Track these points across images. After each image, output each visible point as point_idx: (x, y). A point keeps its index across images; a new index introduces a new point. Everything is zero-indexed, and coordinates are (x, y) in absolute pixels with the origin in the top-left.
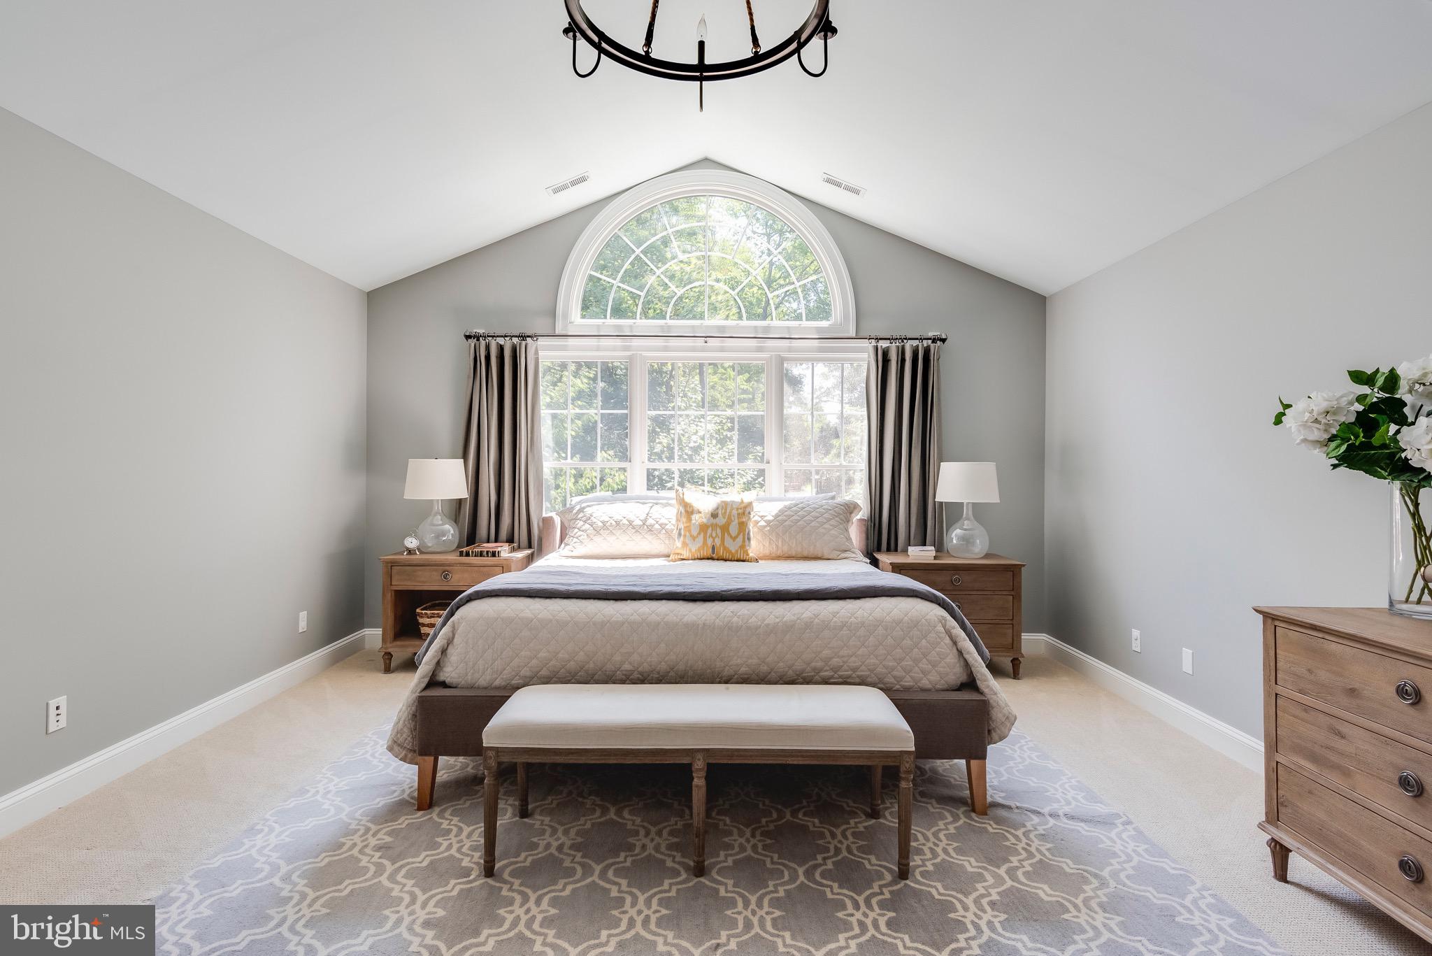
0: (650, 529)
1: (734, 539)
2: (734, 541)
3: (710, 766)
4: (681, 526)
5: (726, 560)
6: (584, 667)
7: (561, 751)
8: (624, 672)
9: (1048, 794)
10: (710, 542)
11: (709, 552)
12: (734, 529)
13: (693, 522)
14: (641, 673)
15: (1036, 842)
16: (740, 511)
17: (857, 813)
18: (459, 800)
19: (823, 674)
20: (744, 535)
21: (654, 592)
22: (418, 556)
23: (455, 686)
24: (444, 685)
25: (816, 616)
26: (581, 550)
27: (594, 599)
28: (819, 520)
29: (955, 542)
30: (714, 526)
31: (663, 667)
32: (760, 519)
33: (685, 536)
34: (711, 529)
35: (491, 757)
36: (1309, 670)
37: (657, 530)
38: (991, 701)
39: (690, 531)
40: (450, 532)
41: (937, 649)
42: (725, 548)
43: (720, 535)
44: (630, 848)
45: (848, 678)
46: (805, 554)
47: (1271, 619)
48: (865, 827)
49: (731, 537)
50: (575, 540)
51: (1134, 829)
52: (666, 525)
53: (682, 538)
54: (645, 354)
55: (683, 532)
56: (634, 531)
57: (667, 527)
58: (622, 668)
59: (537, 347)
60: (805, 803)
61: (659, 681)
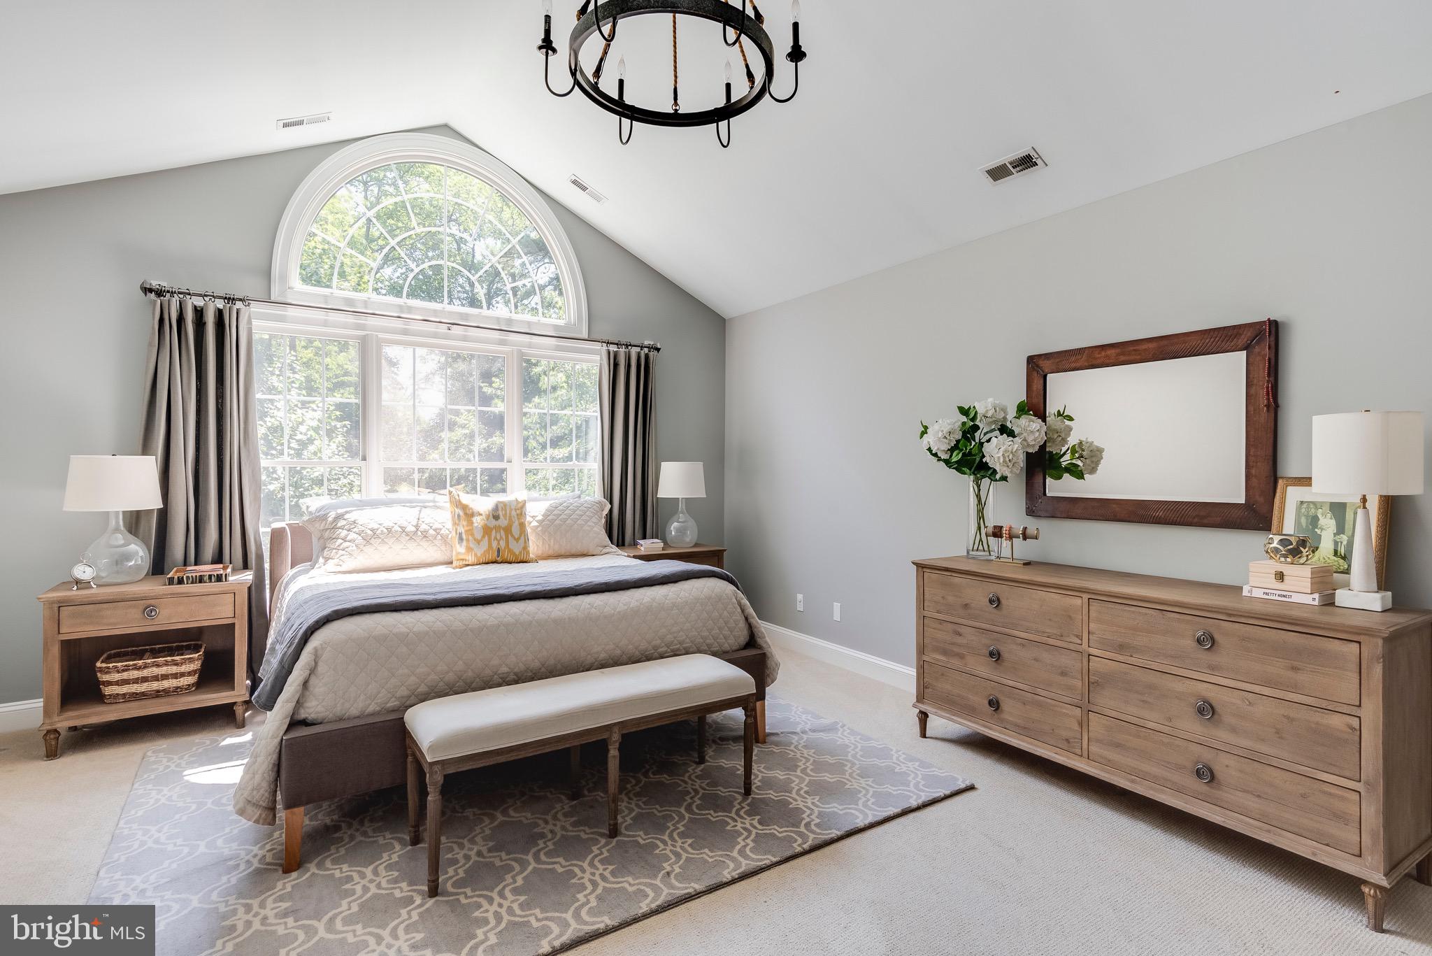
0: (425, 535)
1: (517, 540)
2: (517, 542)
3: (623, 736)
4: (461, 529)
5: (510, 563)
6: (462, 676)
7: (500, 751)
8: (501, 676)
9: (792, 720)
10: (495, 544)
11: (491, 557)
12: (515, 530)
13: (476, 525)
14: (516, 674)
15: (805, 752)
16: (518, 512)
17: (688, 764)
18: (329, 850)
19: (660, 650)
20: (525, 536)
21: (518, 592)
22: (95, 590)
23: (319, 721)
24: (305, 723)
25: (653, 600)
26: (350, 564)
27: (462, 606)
28: (583, 518)
29: (673, 533)
30: (498, 528)
31: (536, 664)
32: (531, 519)
33: (468, 540)
34: (494, 531)
35: (436, 772)
36: (943, 597)
37: (432, 536)
38: (768, 653)
39: (472, 535)
40: (140, 554)
41: (733, 618)
42: (510, 551)
43: (504, 537)
44: (542, 836)
45: (677, 650)
46: (573, 551)
47: (921, 567)
48: (701, 771)
49: (515, 539)
50: (341, 552)
51: (848, 728)
52: (441, 529)
53: (464, 543)
54: (381, 335)
55: (464, 537)
56: (408, 538)
57: (442, 532)
58: (499, 672)
59: (249, 317)
60: (648, 767)
61: (532, 679)
